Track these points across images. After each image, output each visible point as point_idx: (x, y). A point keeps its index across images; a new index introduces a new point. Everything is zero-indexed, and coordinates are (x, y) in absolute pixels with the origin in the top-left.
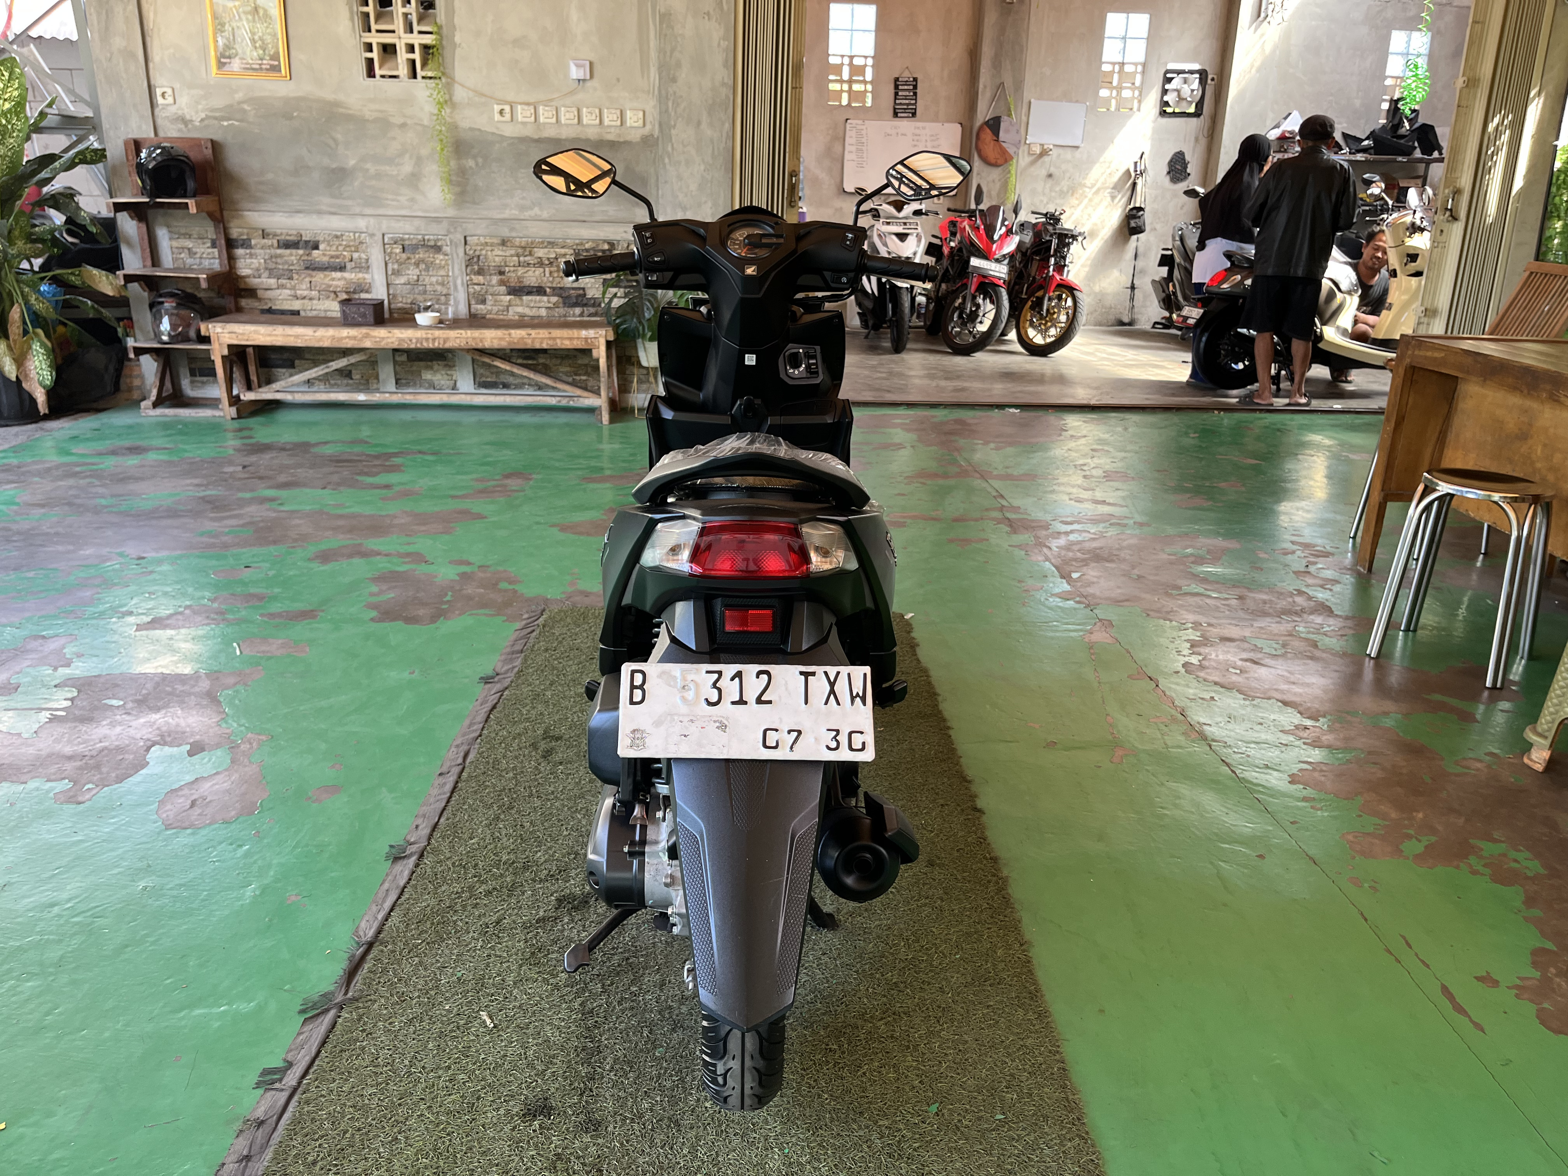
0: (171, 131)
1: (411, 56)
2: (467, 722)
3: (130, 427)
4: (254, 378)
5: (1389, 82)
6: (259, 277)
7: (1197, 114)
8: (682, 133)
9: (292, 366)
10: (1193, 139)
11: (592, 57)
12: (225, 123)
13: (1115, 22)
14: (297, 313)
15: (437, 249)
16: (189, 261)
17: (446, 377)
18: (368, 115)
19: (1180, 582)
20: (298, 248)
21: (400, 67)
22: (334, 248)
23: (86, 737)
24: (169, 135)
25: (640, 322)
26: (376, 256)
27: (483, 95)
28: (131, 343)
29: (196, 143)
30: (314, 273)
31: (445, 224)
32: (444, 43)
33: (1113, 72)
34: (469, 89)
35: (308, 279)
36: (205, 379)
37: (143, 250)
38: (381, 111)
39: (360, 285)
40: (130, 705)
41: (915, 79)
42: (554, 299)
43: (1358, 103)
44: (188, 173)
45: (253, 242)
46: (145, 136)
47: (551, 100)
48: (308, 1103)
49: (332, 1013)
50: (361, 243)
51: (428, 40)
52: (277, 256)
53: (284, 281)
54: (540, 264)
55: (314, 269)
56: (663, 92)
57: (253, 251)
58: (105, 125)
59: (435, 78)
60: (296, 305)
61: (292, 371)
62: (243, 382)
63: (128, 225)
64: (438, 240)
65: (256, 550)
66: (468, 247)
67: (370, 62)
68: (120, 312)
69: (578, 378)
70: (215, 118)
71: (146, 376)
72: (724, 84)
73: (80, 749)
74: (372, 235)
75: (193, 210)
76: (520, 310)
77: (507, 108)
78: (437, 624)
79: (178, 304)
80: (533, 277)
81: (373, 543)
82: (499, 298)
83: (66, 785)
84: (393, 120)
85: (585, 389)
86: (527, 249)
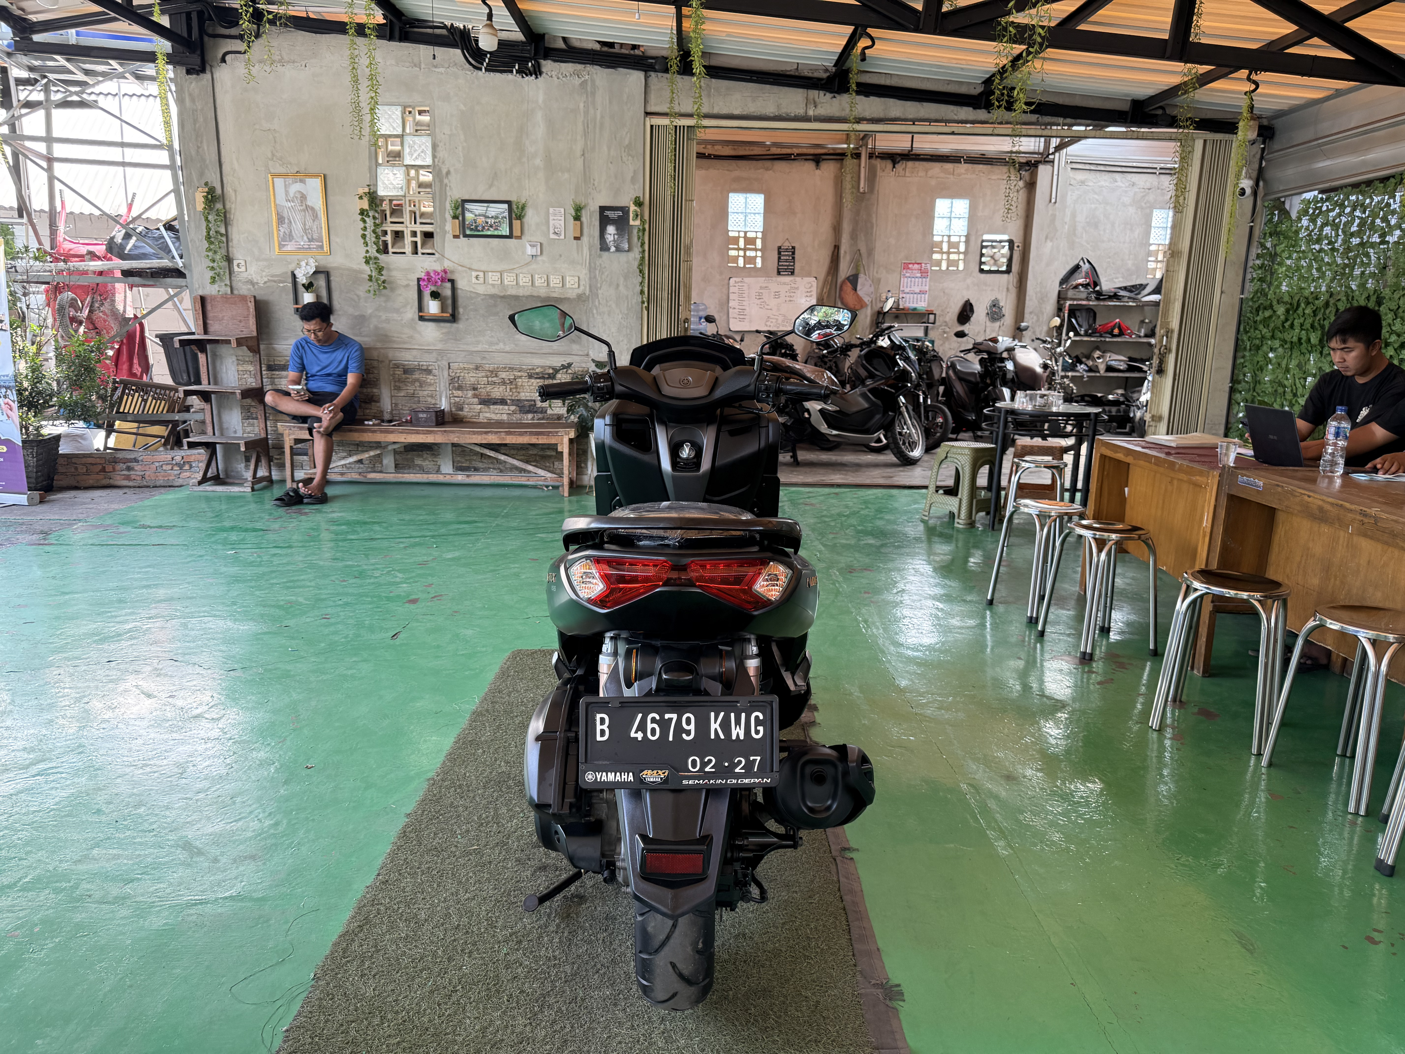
0: (243, 289)
1: (414, 239)
5: (1153, 248)
7: (1008, 271)
8: (605, 292)
10: (1006, 290)
11: (542, 239)
12: (281, 285)
13: (942, 206)
15: (429, 372)
17: (432, 462)
21: (407, 247)
24: (241, 293)
26: (384, 377)
27: (464, 265)
31: (435, 354)
32: (438, 230)
33: (942, 242)
34: (454, 262)
38: (392, 276)
39: (371, 397)
41: (793, 248)
42: (513, 408)
43: (1130, 263)
47: (513, 269)
54: (503, 383)
56: (592, 264)
59: (430, 254)
64: (430, 365)
66: (451, 371)
67: (386, 243)
70: (275, 281)
74: (381, 362)
76: (488, 415)
77: (481, 274)
80: (497, 392)
82: (472, 407)
84: (399, 282)
85: (552, 472)
86: (494, 373)
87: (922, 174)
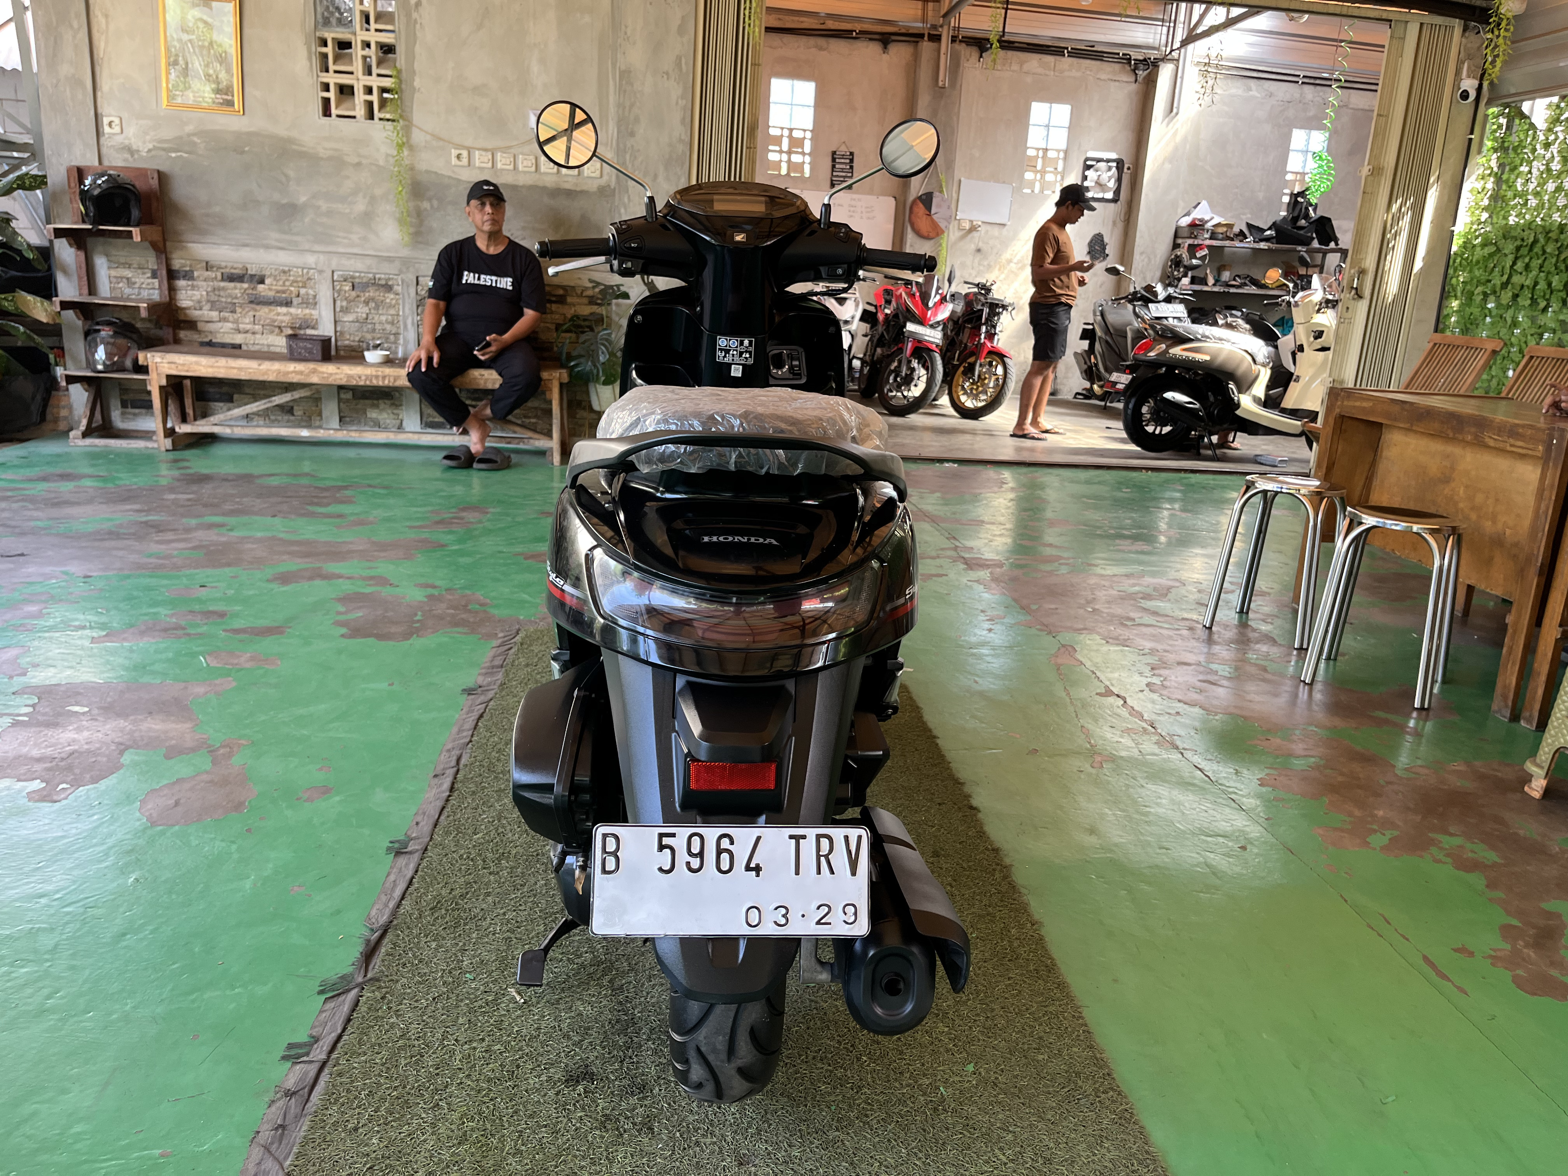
0: (116, 161)
1: (369, 98)
2: (455, 730)
3: (59, 455)
4: (190, 411)
5: (1289, 177)
6: (201, 309)
7: (1115, 200)
9: (230, 400)
10: (1111, 223)
12: (173, 155)
13: (1039, 111)
14: (239, 346)
15: (388, 288)
16: (127, 291)
17: (392, 416)
18: (322, 153)
19: (1132, 615)
20: (242, 282)
21: (358, 108)
22: (281, 283)
23: (53, 740)
24: (114, 164)
25: (595, 366)
26: (325, 294)
27: (441, 139)
28: (60, 371)
29: (142, 173)
30: (258, 307)
31: (397, 264)
32: (403, 86)
33: (1037, 156)
34: (426, 132)
35: (251, 313)
36: (137, 411)
37: (80, 278)
38: (335, 150)
39: (306, 321)
40: (95, 711)
41: (852, 154)
43: (1261, 195)
44: (133, 203)
45: (196, 274)
46: (89, 164)
47: (510, 147)
48: (340, 1075)
49: (354, 992)
50: (309, 279)
51: (387, 83)
52: (219, 289)
53: (227, 315)
55: (259, 303)
56: (621, 145)
57: (195, 283)
58: (48, 152)
59: (393, 121)
60: (238, 339)
61: (231, 405)
62: (178, 414)
63: (65, 252)
64: (389, 279)
65: (209, 571)
66: (420, 288)
67: (326, 102)
68: (52, 341)
69: (527, 421)
70: (164, 149)
71: (75, 406)
72: (681, 140)
73: (49, 751)
74: (321, 272)
75: (137, 238)
77: (465, 153)
78: (411, 641)
79: (115, 332)
81: (333, 567)
83: (37, 785)
84: (348, 159)
85: (535, 431)
87: (1015, 67)
